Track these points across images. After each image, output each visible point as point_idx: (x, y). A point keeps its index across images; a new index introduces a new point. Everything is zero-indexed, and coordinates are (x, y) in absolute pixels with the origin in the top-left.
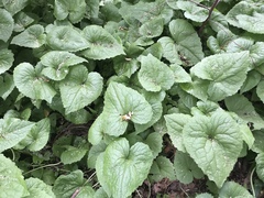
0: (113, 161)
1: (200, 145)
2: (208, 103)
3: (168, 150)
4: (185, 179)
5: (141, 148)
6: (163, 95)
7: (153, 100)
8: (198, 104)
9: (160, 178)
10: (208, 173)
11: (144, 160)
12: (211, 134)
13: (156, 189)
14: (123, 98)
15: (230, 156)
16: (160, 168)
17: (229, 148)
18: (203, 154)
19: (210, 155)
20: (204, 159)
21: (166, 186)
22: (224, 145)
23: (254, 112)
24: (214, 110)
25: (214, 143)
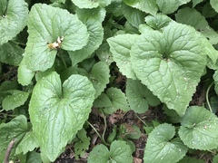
0: (41, 103)
1: (153, 68)
2: (159, 17)
3: (119, 80)
4: (140, 109)
5: (77, 81)
6: (103, 14)
7: (91, 21)
8: (147, 19)
9: (113, 110)
10: (166, 100)
11: (83, 96)
12: (165, 53)
13: (112, 121)
14: (49, 21)
15: (192, 76)
16: (111, 100)
17: (189, 66)
18: (158, 78)
19: (166, 78)
20: (160, 84)
21: (122, 116)
22: (183, 63)
23: (208, 27)
24: (166, 24)
25: (170, 63)
